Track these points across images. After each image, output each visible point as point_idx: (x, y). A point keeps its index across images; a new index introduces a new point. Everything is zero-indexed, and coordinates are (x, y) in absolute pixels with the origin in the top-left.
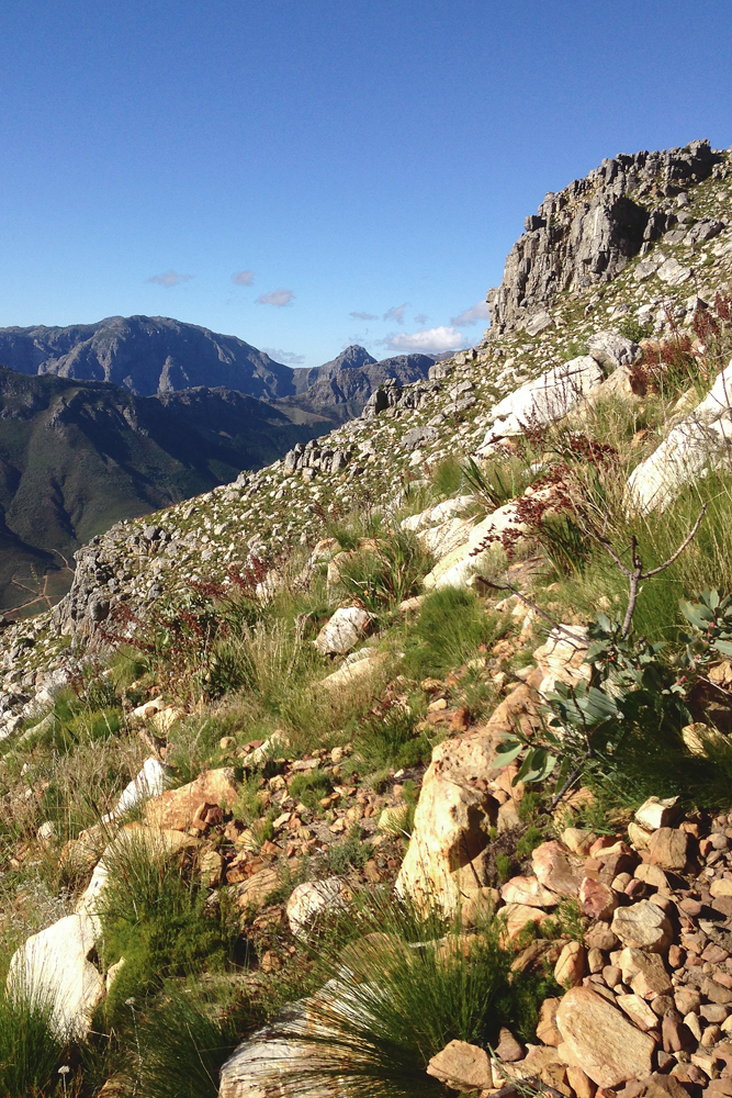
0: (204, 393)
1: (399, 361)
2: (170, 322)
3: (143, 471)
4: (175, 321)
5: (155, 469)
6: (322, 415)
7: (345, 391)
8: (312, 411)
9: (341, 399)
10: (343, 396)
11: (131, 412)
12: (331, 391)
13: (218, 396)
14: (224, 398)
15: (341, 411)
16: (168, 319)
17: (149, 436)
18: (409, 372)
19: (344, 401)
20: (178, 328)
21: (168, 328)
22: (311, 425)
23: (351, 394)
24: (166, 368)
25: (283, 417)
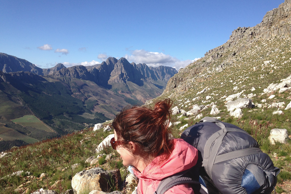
0: (23, 73)
1: (77, 67)
2: (4, 54)
3: (9, 93)
4: (6, 54)
5: (13, 93)
6: (57, 80)
7: (63, 74)
8: (54, 79)
9: (62, 76)
10: (63, 75)
11: (4, 77)
12: (59, 74)
13: (27, 74)
14: (29, 74)
15: (62, 79)
16: (4, 53)
17: (10, 84)
18: (80, 70)
19: (63, 76)
20: (7, 56)
21: (4, 56)
22: (54, 82)
23: (65, 75)
24: (4, 67)
25: (46, 80)
